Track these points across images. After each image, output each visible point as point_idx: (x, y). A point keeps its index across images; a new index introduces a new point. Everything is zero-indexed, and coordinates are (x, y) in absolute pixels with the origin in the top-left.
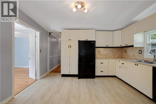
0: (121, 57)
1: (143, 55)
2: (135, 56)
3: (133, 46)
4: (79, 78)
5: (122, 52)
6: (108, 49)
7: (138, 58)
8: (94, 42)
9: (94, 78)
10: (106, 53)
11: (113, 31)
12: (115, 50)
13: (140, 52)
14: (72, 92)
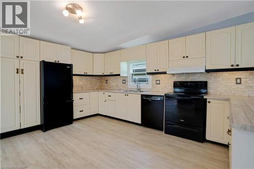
0: (101, 88)
1: (127, 85)
2: (118, 86)
3: (119, 75)
4: (44, 131)
5: (102, 82)
6: (85, 77)
7: (121, 88)
8: (71, 66)
9: (72, 123)
10: (81, 84)
11: (93, 53)
12: (93, 79)
13: (124, 82)
14: (53, 152)
